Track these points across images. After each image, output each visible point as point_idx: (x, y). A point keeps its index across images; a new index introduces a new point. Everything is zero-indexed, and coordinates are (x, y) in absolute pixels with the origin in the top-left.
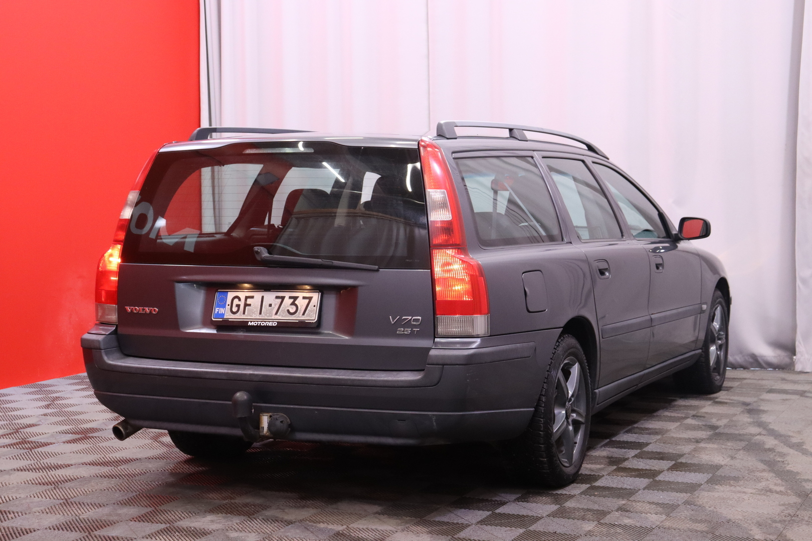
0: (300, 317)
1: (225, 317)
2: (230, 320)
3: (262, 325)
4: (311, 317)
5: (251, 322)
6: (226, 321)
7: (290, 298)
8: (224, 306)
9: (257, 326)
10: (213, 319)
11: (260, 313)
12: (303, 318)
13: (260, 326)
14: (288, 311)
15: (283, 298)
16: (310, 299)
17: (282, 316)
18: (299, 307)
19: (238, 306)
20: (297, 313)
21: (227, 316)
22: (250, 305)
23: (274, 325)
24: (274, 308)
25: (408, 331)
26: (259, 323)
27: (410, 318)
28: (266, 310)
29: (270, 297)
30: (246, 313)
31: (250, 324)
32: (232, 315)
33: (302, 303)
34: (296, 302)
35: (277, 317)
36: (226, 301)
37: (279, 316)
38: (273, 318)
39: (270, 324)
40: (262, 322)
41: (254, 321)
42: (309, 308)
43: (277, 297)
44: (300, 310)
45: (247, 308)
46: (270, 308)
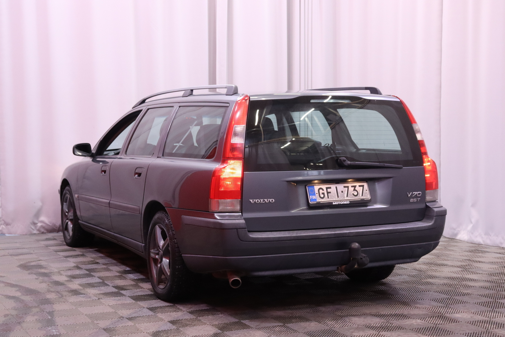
0: (360, 197)
1: (317, 201)
2: (321, 202)
3: (341, 203)
4: (367, 197)
5: (334, 202)
6: (319, 203)
7: (352, 186)
8: (314, 194)
9: (338, 204)
10: (311, 203)
11: (338, 197)
12: (362, 198)
13: (340, 204)
14: (353, 194)
15: (348, 187)
16: (363, 186)
17: (351, 198)
18: (358, 192)
19: (323, 194)
20: (358, 195)
21: (318, 200)
22: (330, 193)
23: (348, 203)
24: (344, 193)
25: (415, 200)
26: (339, 202)
27: (416, 193)
28: (341, 195)
29: (340, 187)
30: (329, 198)
31: (334, 203)
32: (321, 199)
33: (360, 189)
34: (356, 189)
35: (348, 198)
36: (315, 191)
37: (349, 197)
38: (346, 199)
39: (346, 203)
40: (340, 202)
41: (336, 202)
42: (364, 192)
43: (345, 187)
44: (360, 193)
45: (329, 194)
46: (342, 193)
